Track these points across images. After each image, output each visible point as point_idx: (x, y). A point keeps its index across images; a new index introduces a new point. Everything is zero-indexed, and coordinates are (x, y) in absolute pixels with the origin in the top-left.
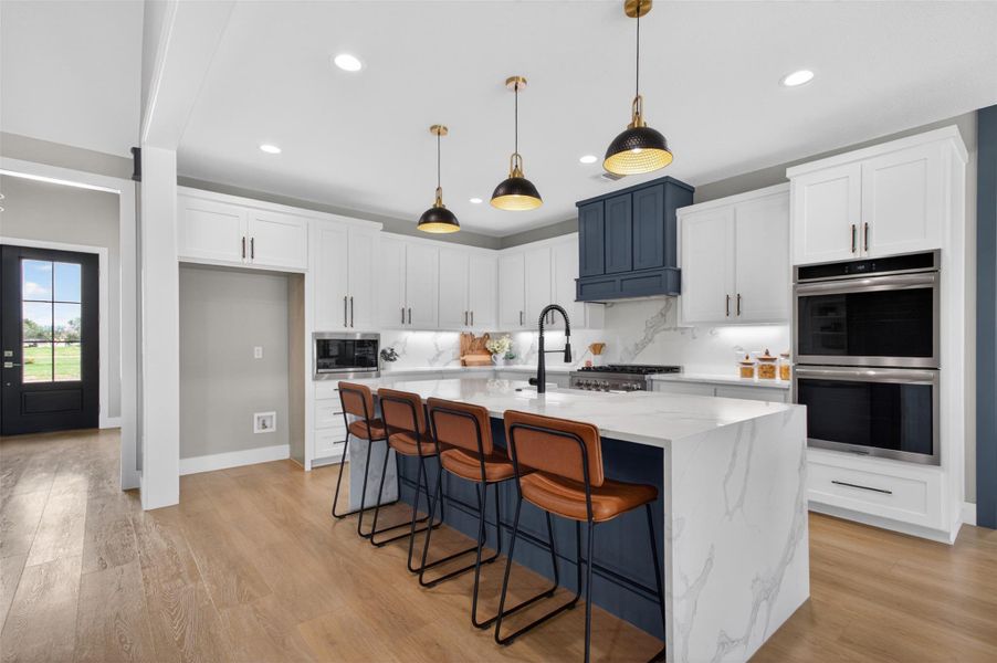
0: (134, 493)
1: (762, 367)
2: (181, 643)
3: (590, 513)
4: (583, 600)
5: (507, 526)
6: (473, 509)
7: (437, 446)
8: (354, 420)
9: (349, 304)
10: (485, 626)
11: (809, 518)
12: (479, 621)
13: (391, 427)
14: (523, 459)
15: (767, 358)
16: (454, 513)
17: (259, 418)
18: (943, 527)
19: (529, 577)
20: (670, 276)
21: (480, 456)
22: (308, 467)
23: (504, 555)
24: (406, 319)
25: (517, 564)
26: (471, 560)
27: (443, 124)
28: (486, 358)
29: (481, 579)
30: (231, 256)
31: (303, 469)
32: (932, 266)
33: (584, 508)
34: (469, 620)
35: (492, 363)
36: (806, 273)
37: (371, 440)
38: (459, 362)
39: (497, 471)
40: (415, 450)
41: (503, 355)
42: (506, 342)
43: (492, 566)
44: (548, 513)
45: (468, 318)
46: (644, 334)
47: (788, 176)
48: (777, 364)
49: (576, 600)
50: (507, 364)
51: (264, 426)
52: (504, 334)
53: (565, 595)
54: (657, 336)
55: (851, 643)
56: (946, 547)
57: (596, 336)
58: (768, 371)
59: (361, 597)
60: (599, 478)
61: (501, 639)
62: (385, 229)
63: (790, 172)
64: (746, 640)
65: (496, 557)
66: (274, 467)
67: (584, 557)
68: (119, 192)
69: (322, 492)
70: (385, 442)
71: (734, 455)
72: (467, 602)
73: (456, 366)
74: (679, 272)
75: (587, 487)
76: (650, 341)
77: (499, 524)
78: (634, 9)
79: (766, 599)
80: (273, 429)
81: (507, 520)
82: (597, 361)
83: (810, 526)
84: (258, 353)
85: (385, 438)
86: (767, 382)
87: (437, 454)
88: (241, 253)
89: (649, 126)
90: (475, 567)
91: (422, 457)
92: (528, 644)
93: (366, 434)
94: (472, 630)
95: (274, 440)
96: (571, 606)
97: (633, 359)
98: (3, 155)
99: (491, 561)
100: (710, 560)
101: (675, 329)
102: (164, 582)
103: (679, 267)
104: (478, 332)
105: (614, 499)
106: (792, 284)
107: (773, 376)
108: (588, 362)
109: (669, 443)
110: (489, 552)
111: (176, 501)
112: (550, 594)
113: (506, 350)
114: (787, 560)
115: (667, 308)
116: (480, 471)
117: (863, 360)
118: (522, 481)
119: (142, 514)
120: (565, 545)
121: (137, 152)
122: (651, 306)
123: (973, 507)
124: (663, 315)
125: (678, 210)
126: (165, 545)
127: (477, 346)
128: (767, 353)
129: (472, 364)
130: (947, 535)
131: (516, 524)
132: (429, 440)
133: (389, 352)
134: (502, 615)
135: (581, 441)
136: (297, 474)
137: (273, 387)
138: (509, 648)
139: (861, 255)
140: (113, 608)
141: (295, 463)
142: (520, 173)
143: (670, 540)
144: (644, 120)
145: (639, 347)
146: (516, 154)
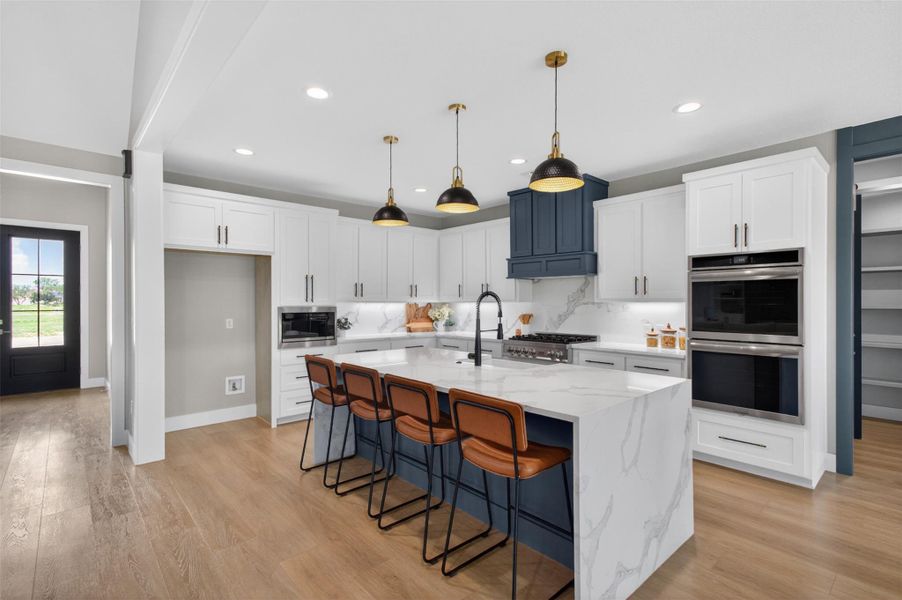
0: (123, 449)
1: (665, 338)
2: (186, 579)
3: (517, 472)
4: (511, 539)
5: (449, 478)
6: (420, 463)
7: (392, 413)
8: (318, 387)
9: (309, 280)
10: (433, 562)
11: (694, 466)
12: (428, 557)
13: (351, 395)
14: (464, 428)
15: (669, 331)
16: (404, 466)
17: (230, 381)
18: (805, 475)
19: (469, 520)
20: (588, 259)
21: (429, 423)
22: (274, 425)
23: (448, 502)
24: (359, 292)
25: (460, 510)
26: (422, 505)
27: (395, 135)
28: (427, 325)
29: (430, 523)
30: (209, 243)
31: (270, 426)
32: (797, 261)
33: (512, 467)
34: (421, 557)
35: (434, 330)
36: (698, 262)
37: (334, 406)
38: (405, 329)
39: (443, 435)
40: (374, 415)
41: (443, 323)
42: (446, 311)
43: (438, 511)
44: (484, 471)
45: (413, 290)
46: (566, 307)
47: (684, 181)
48: (676, 336)
49: (507, 539)
50: (447, 330)
51: (234, 388)
52: (444, 304)
53: (498, 536)
54: (577, 310)
55: (722, 570)
56: (809, 491)
57: (526, 308)
58: (670, 342)
59: (330, 539)
60: (524, 446)
61: (446, 571)
62: (341, 214)
63: (686, 177)
64: (639, 569)
65: (440, 504)
66: (243, 424)
67: (513, 504)
68: (110, 186)
69: (289, 447)
70: (346, 407)
71: (630, 424)
72: (418, 542)
73: (403, 333)
74: (595, 256)
75: (514, 451)
76: (572, 312)
77: (443, 476)
78: (553, 62)
79: (656, 536)
80: (243, 391)
81: (450, 474)
82: (526, 330)
83: (695, 473)
84: (230, 323)
85: (348, 403)
86: (669, 351)
87: (392, 419)
88: (217, 239)
89: (566, 157)
90: (426, 512)
91: (379, 421)
92: (468, 576)
93: (330, 400)
94: (423, 565)
95: (242, 400)
96: (502, 544)
97: (557, 328)
98: (2, 157)
99: (437, 507)
100: (610, 508)
101: (593, 303)
102: (164, 528)
103: (595, 251)
104: (421, 301)
105: (535, 460)
106: (687, 271)
107: (673, 346)
108: (518, 331)
109: (577, 419)
110: (436, 499)
111: (162, 457)
112: (485, 535)
113: (446, 318)
114: (674, 505)
115: (586, 284)
116: (429, 436)
117: (751, 337)
118: (463, 444)
119: (134, 469)
120: (498, 494)
121: (128, 154)
122: (573, 283)
123: (833, 457)
124: (582, 291)
125: (594, 202)
126: (158, 496)
127: (421, 315)
128: (669, 327)
129: (416, 330)
130: (810, 481)
131: (459, 478)
132: (386, 408)
133: (343, 321)
134: (447, 553)
135: (510, 417)
136: (264, 430)
137: (242, 353)
138: (453, 578)
139: (742, 249)
140: (124, 550)
141: (262, 421)
142: (461, 183)
143: (578, 493)
144: (561, 151)
145: (562, 318)
146: (457, 167)
